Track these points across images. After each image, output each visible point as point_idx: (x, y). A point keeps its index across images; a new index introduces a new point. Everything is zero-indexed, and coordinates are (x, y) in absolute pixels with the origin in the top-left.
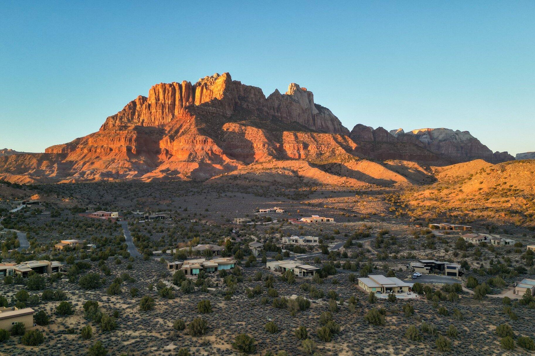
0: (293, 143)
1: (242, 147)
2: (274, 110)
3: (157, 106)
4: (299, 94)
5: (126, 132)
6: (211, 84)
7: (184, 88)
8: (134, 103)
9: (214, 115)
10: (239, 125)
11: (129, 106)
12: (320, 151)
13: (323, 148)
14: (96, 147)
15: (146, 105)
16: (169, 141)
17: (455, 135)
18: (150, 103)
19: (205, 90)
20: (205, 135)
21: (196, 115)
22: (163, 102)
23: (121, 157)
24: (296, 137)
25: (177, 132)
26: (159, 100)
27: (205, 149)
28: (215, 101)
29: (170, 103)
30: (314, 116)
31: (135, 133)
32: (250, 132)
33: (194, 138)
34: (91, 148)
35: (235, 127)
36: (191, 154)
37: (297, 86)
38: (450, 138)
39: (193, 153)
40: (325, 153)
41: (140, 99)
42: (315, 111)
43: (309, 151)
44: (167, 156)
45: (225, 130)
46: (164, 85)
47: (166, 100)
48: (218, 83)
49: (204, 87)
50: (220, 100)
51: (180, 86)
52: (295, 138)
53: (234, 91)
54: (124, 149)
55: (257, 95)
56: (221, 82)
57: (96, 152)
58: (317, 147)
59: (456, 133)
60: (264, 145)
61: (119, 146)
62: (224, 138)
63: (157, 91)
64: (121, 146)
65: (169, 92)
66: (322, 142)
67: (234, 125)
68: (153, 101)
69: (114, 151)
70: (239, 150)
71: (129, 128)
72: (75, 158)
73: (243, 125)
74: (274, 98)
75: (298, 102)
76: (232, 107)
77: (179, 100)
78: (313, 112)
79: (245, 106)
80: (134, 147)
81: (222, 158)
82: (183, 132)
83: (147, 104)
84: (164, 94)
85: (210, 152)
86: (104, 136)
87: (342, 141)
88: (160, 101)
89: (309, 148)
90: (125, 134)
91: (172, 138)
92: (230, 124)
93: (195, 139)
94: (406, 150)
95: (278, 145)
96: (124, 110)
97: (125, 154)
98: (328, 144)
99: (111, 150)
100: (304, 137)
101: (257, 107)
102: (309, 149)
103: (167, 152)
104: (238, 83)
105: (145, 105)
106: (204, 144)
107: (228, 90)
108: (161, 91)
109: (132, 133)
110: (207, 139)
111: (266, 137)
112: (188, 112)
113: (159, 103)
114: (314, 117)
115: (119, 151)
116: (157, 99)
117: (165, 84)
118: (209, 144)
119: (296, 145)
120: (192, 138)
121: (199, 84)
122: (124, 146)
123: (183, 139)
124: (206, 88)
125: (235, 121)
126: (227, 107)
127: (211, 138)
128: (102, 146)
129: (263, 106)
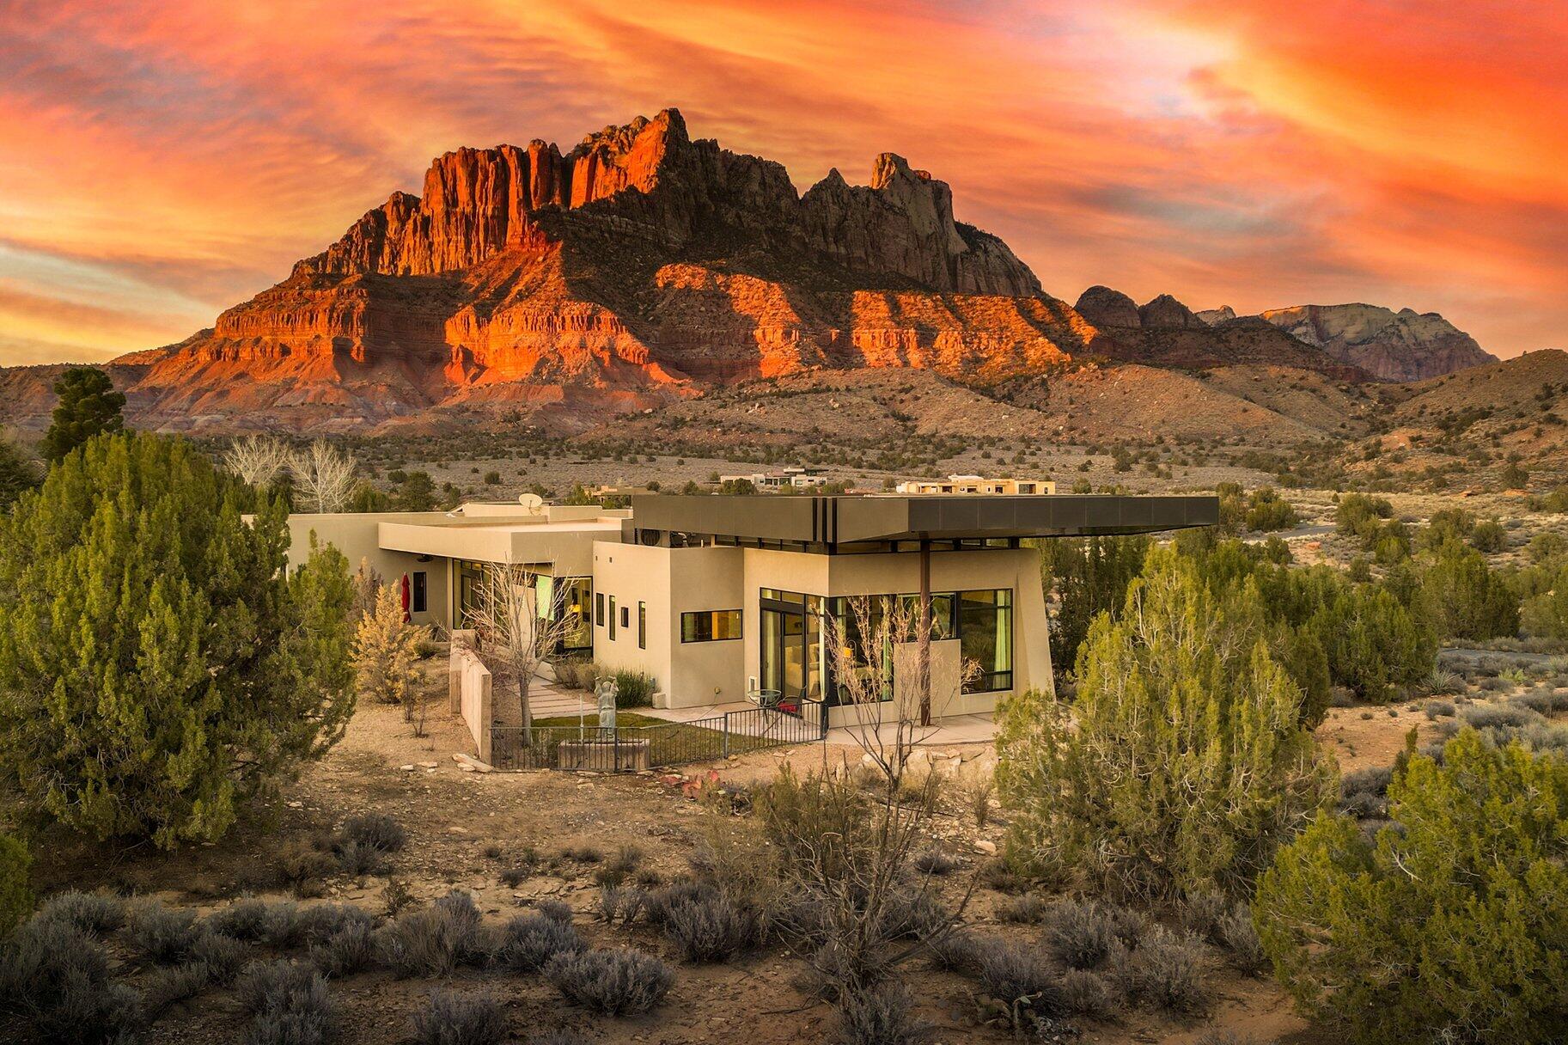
0: (883, 327)
1: (716, 340)
2: (825, 235)
3: (449, 223)
4: (906, 190)
5: (334, 291)
6: (622, 149)
7: (534, 164)
8: (378, 216)
9: (626, 242)
10: (705, 272)
11: (363, 225)
12: (972, 351)
13: (985, 342)
14: (238, 344)
15: (415, 221)
16: (473, 319)
17: (1397, 323)
18: (427, 213)
19: (601, 168)
20: (589, 300)
21: (566, 239)
22: (468, 210)
23: (315, 373)
24: (895, 308)
25: (501, 293)
26: (455, 203)
27: (589, 344)
28: (628, 200)
29: (489, 213)
30: (955, 262)
31: (361, 296)
32: (743, 294)
33: (556, 309)
34: (221, 346)
35: (693, 276)
36: (543, 362)
37: (900, 162)
38: (1382, 335)
39: (549, 356)
40: (990, 358)
41: (396, 203)
42: (958, 246)
43: (936, 351)
44: (466, 371)
45: (660, 284)
46: (469, 156)
47: (478, 204)
48: (644, 145)
49: (600, 159)
50: (645, 196)
51: (523, 158)
52: (891, 310)
53: (694, 169)
54: (326, 348)
55: (771, 187)
56: (654, 138)
57: (236, 358)
58: (964, 338)
59: (1400, 320)
60: (787, 334)
61: (310, 337)
62: (657, 312)
63: (450, 176)
64: (318, 337)
65: (486, 178)
66: (980, 322)
67: (690, 271)
68: (436, 208)
69: (293, 356)
70: (706, 349)
71: (346, 282)
72: (168, 378)
73: (720, 270)
74: (826, 196)
75: (903, 213)
76: (687, 219)
77: (519, 203)
78: (950, 246)
79: (730, 219)
80: (358, 342)
81: (647, 373)
82: (520, 292)
83: (419, 218)
84: (472, 185)
85: (606, 356)
86: (263, 308)
87: (1048, 318)
88: (461, 206)
89: (939, 342)
90: (330, 301)
91: (484, 314)
92: (677, 267)
93: (557, 315)
94: (1259, 352)
95: (834, 333)
96: (348, 237)
97: (330, 363)
98: (1002, 329)
99: (285, 351)
100: (920, 306)
101: (770, 224)
102: (936, 346)
103: (468, 356)
104: (708, 148)
105: (411, 221)
106: (589, 328)
107: (675, 164)
108: (461, 173)
109: (354, 295)
110: (599, 311)
111: (793, 307)
112: (538, 228)
113: (455, 214)
114: (952, 262)
115: (310, 353)
116: (451, 201)
117: (473, 152)
118: (604, 330)
119: (893, 332)
120: (550, 310)
121: (583, 150)
122: (324, 336)
123: (518, 313)
124: (606, 164)
125: (694, 261)
126: (668, 216)
127: (613, 311)
128: (258, 341)
129: (791, 222)
